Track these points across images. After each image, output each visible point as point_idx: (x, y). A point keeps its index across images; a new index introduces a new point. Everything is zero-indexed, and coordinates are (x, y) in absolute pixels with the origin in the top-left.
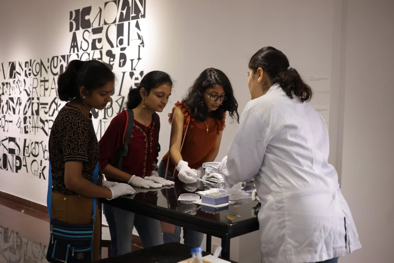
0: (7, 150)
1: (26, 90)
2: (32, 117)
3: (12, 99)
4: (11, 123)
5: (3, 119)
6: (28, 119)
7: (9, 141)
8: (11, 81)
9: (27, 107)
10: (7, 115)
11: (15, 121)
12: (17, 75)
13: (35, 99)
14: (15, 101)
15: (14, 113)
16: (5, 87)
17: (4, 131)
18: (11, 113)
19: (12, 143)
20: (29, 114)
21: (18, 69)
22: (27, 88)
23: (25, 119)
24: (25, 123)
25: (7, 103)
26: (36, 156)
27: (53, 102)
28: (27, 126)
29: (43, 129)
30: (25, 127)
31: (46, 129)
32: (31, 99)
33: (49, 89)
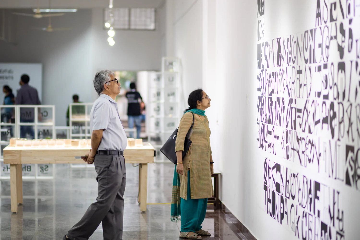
0: (275, 184)
1: (287, 86)
2: (291, 133)
3: (278, 100)
4: (278, 140)
5: (273, 133)
6: (289, 135)
7: (277, 169)
8: (278, 70)
9: (288, 115)
10: (275, 127)
11: (280, 138)
12: (282, 60)
13: (294, 101)
14: (281, 102)
15: (280, 124)
16: (274, 79)
18: (278, 122)
19: (278, 173)
20: (289, 127)
21: (282, 50)
22: (288, 83)
23: (287, 134)
24: (287, 142)
25: (276, 107)
26: (293, 198)
27: (305, 108)
28: (288, 146)
29: (298, 152)
30: (287, 147)
31: (300, 152)
32: (291, 101)
33: (303, 85)
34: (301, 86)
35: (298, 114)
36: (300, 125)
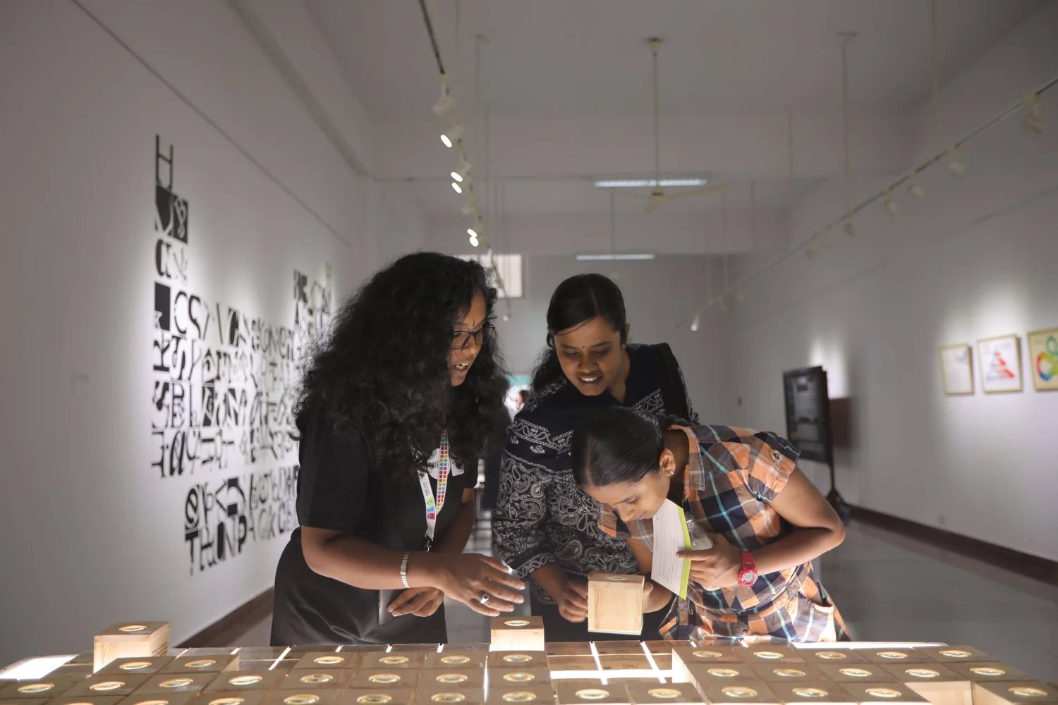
0: (224, 509)
1: (253, 376)
2: (260, 430)
3: (232, 391)
4: (231, 445)
5: (218, 440)
6: (256, 434)
7: (229, 487)
8: (231, 350)
9: (254, 411)
10: (225, 429)
11: (238, 442)
12: (241, 342)
13: (264, 394)
14: (238, 394)
15: (237, 423)
16: (222, 361)
17: (220, 467)
18: (231, 421)
19: (234, 490)
20: (257, 424)
21: (242, 330)
22: (254, 373)
23: (252, 433)
24: (252, 441)
25: (225, 401)
26: (263, 501)
27: (282, 401)
28: (254, 448)
29: (272, 448)
30: (252, 451)
31: (276, 448)
32: (259, 394)
33: (278, 379)
34: (275, 379)
35: (271, 408)
36: (275, 419)
